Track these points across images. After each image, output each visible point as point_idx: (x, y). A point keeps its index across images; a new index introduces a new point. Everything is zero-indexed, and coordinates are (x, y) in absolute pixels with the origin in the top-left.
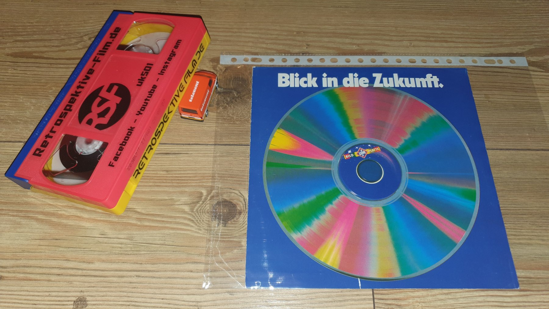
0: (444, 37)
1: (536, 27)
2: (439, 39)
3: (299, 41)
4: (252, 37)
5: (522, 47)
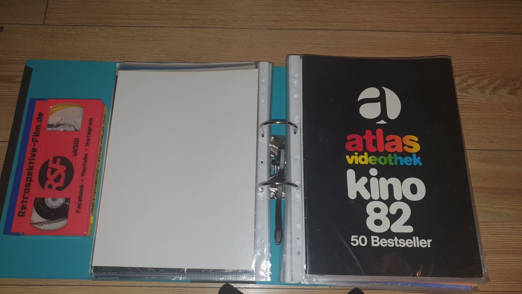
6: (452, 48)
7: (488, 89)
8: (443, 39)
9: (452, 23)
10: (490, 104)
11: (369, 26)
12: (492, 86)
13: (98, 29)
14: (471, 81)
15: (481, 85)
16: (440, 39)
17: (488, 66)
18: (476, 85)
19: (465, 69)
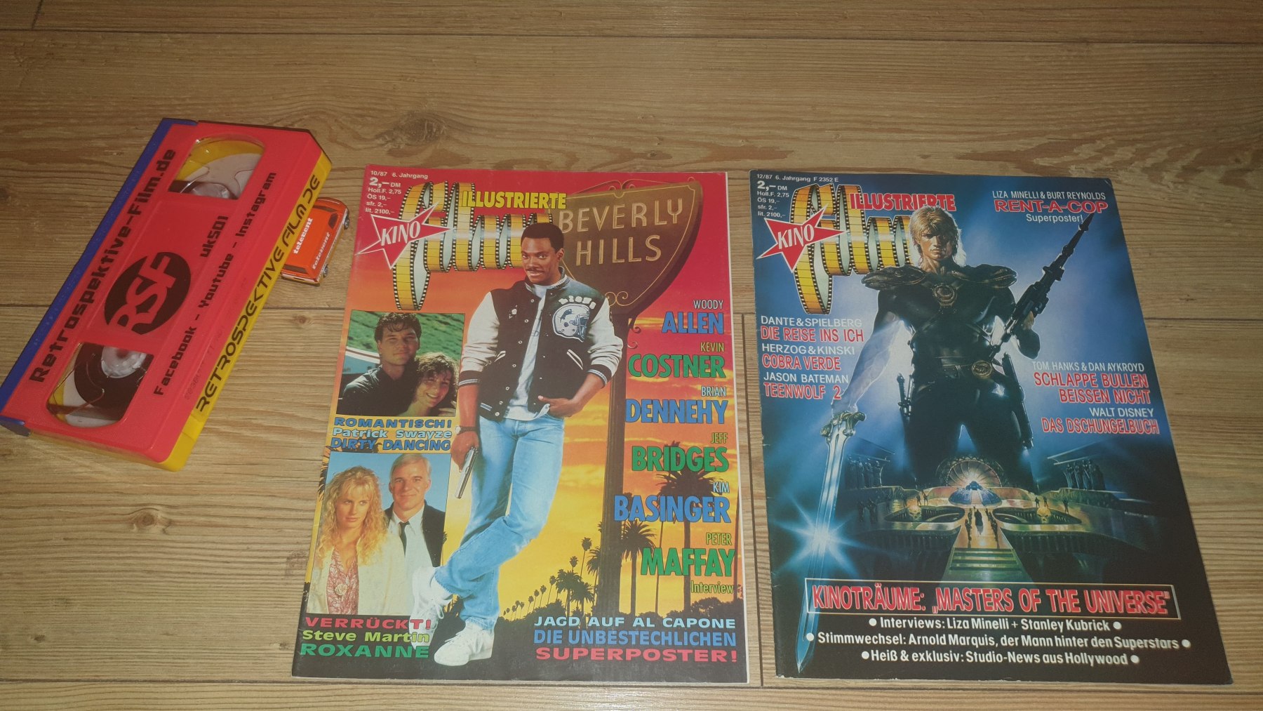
0: (895, 123)
1: (1056, 105)
2: (887, 127)
3: (646, 132)
4: (566, 125)
5: (1027, 141)
6: (1067, 77)
7: (1166, 171)
8: (1044, 57)
9: (1065, 21)
10: (1173, 208)
11: (855, 28)
12: (1179, 165)
13: (169, 40)
14: (1124, 153)
15: (1149, 162)
16: (1038, 57)
17: (1166, 117)
18: (1136, 163)
19: (1103, 125)
